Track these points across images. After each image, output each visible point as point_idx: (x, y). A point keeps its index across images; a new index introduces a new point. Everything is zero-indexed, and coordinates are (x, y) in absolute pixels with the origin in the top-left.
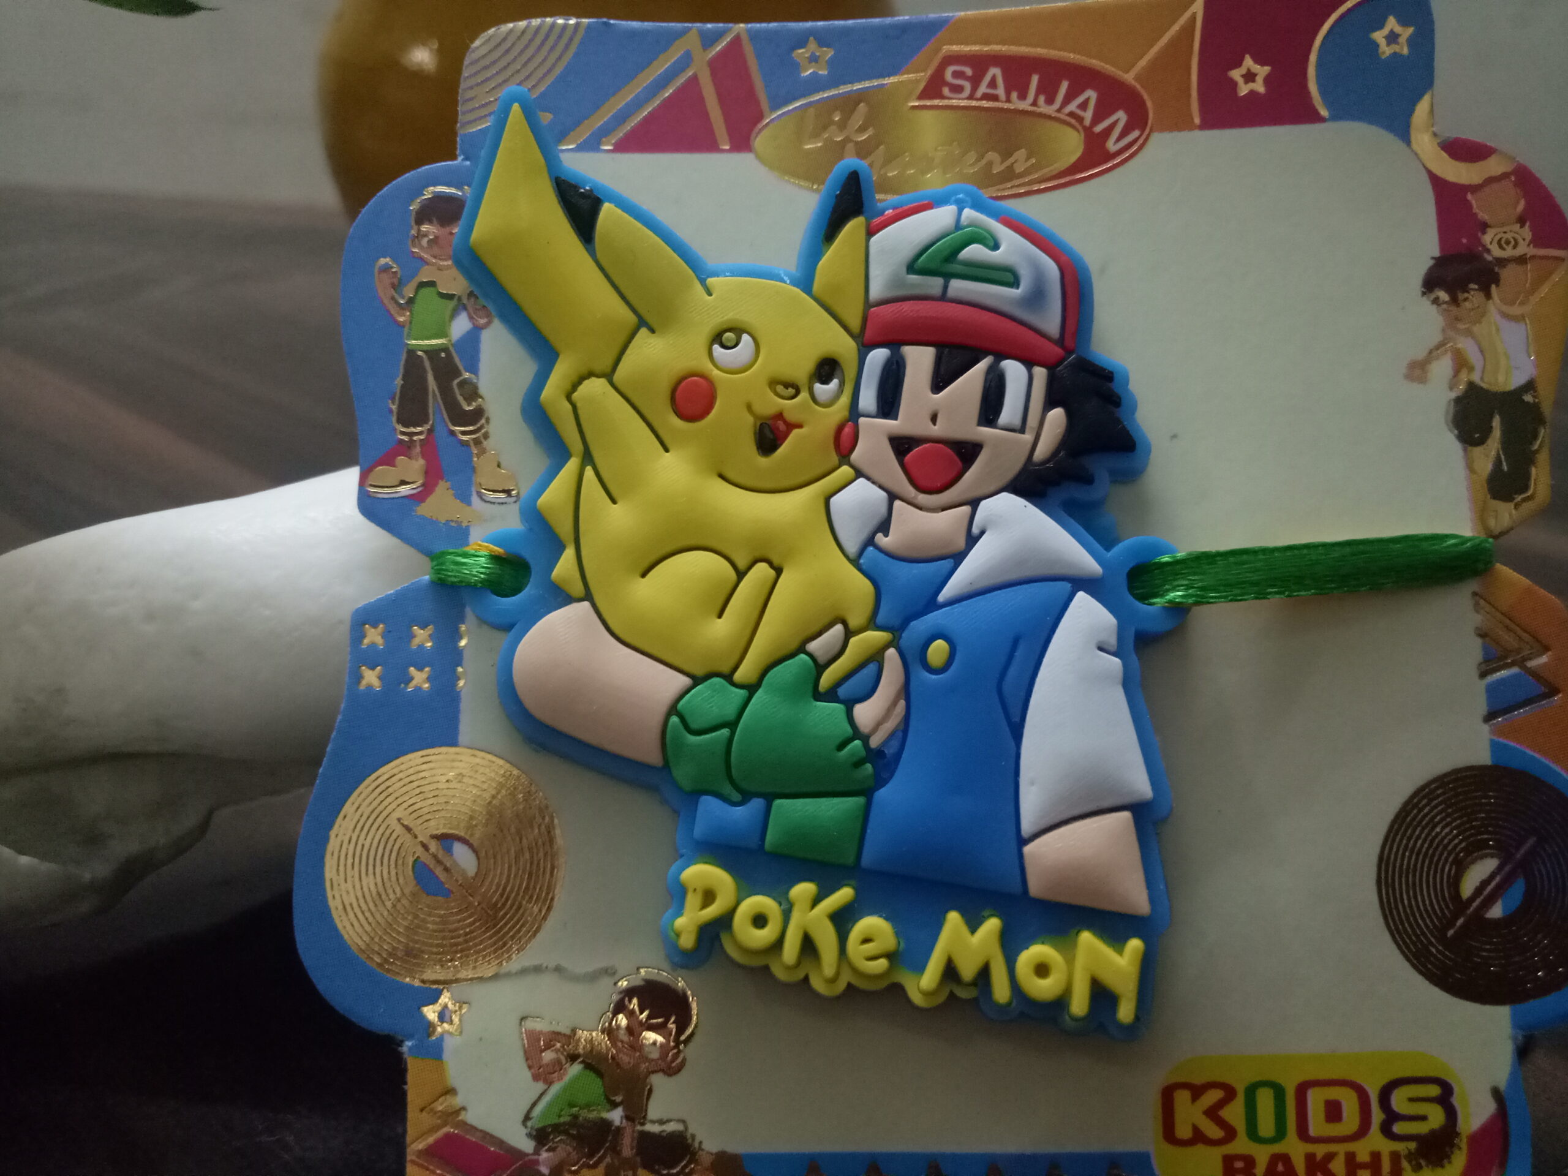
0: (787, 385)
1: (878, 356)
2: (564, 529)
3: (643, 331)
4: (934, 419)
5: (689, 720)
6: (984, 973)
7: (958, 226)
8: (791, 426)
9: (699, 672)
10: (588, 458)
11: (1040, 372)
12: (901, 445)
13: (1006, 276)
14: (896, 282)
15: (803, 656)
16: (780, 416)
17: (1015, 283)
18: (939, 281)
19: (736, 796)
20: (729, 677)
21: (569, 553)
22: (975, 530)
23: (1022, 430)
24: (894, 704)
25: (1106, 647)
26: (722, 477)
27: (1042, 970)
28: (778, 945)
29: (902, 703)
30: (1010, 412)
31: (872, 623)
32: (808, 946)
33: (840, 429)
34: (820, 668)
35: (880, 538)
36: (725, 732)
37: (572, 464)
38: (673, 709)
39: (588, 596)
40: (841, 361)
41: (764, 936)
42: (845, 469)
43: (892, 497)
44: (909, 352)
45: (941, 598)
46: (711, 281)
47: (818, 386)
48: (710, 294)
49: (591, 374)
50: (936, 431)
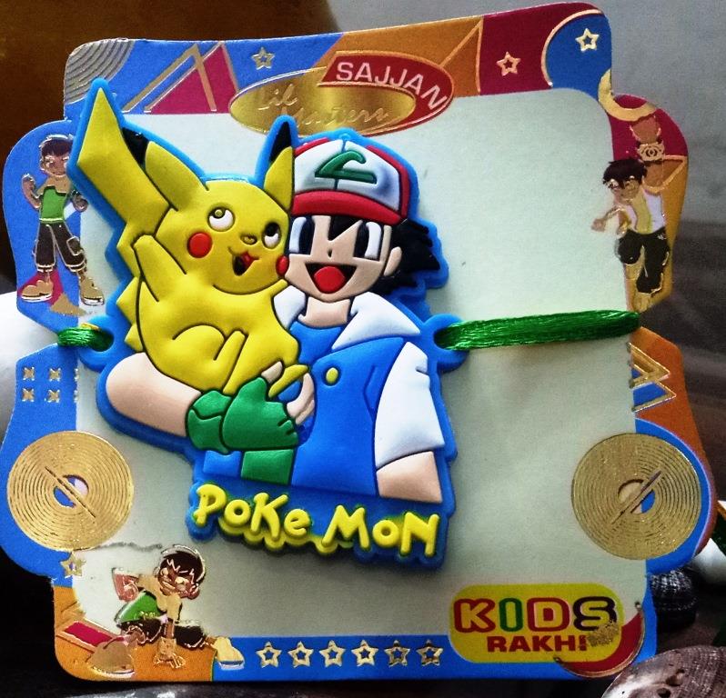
0: (250, 237)
1: (300, 221)
2: (131, 315)
3: (172, 210)
4: (330, 254)
5: (200, 411)
6: (356, 534)
7: (343, 150)
8: (253, 259)
9: (204, 387)
10: (143, 278)
11: (387, 228)
12: (312, 268)
13: (369, 177)
14: (309, 181)
15: (260, 379)
16: (246, 254)
17: (374, 181)
18: (333, 181)
19: (225, 450)
20: (221, 391)
21: (134, 327)
22: (352, 312)
23: (378, 259)
24: (309, 402)
25: (421, 370)
26: (215, 286)
27: (386, 532)
28: (248, 523)
29: (313, 401)
30: (371, 249)
31: (297, 361)
32: (264, 524)
33: (278, 261)
34: (269, 385)
35: (301, 317)
36: (219, 417)
37: (135, 281)
38: (191, 406)
39: (144, 350)
40: (279, 223)
41: (242, 518)
42: (282, 282)
43: (308, 295)
44: (316, 218)
45: (334, 347)
46: (207, 183)
47: (267, 238)
48: (207, 189)
49: (143, 234)
50: (331, 260)
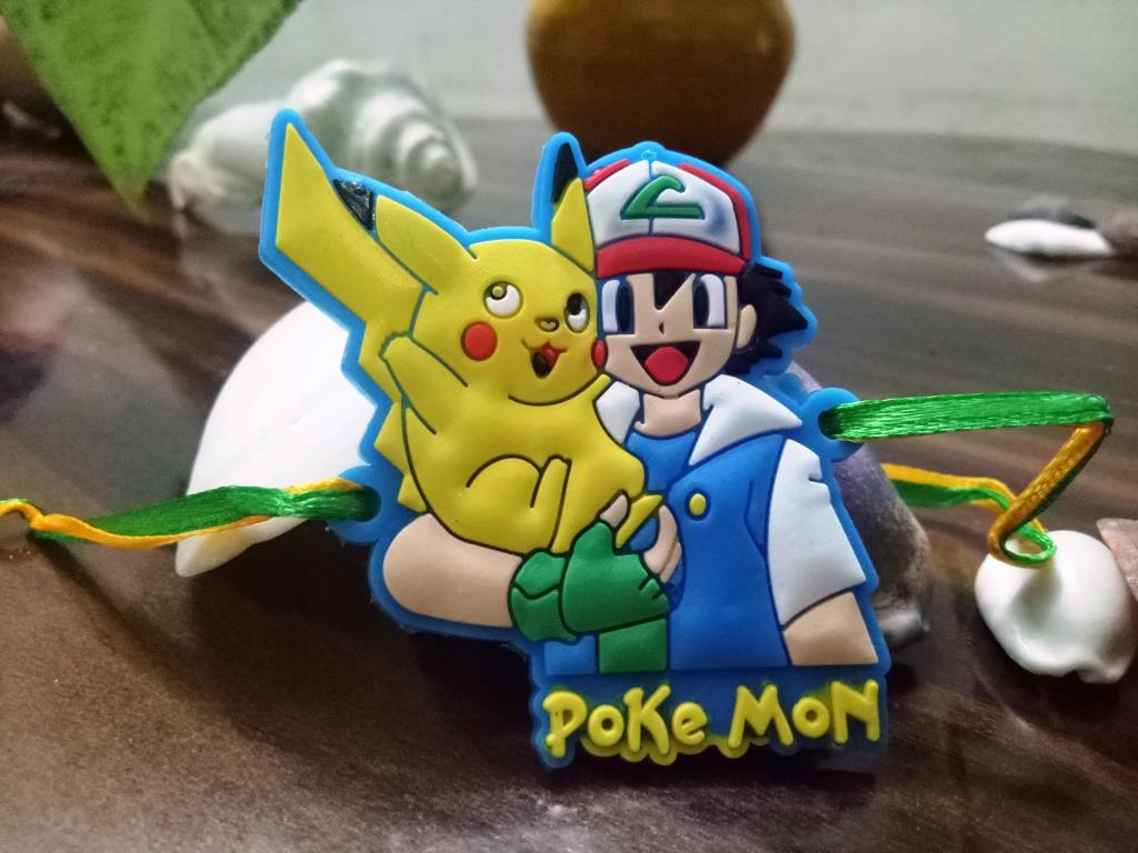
0: (549, 320)
1: (612, 286)
2: (402, 464)
3: (429, 294)
4: (661, 328)
6: (772, 726)
8: (558, 352)
9: (526, 551)
10: (406, 402)
11: (731, 281)
12: (642, 352)
14: (614, 227)
15: (600, 524)
16: (548, 345)
18: (646, 222)
19: (572, 638)
20: (548, 550)
21: (408, 479)
22: (706, 407)
23: (725, 326)
24: (673, 546)
25: (814, 477)
26: (511, 398)
27: (811, 715)
28: (624, 738)
29: (678, 545)
30: (715, 315)
31: (646, 490)
32: (646, 734)
33: (594, 345)
35: (638, 425)
36: (555, 593)
38: (513, 584)
39: (429, 510)
41: (611, 735)
43: (642, 392)
44: (634, 280)
45: (691, 462)
46: (472, 247)
47: (571, 317)
48: (475, 257)
49: (394, 335)
